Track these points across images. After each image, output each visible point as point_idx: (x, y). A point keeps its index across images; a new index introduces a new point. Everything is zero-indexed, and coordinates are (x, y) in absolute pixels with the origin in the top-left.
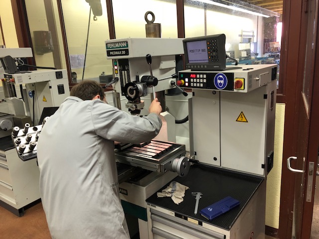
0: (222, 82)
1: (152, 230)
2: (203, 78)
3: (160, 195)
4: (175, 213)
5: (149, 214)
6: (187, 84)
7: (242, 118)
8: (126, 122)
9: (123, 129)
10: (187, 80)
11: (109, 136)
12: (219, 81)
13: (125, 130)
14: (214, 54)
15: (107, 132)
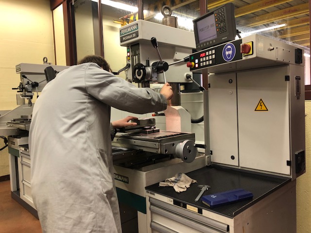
0: (230, 52)
1: (151, 226)
2: (212, 55)
3: (162, 184)
4: (174, 200)
5: (148, 204)
6: (197, 66)
7: (261, 106)
8: (121, 86)
9: (116, 92)
10: (197, 61)
11: (101, 96)
12: (227, 53)
13: (118, 93)
14: (222, 25)
15: (99, 92)
